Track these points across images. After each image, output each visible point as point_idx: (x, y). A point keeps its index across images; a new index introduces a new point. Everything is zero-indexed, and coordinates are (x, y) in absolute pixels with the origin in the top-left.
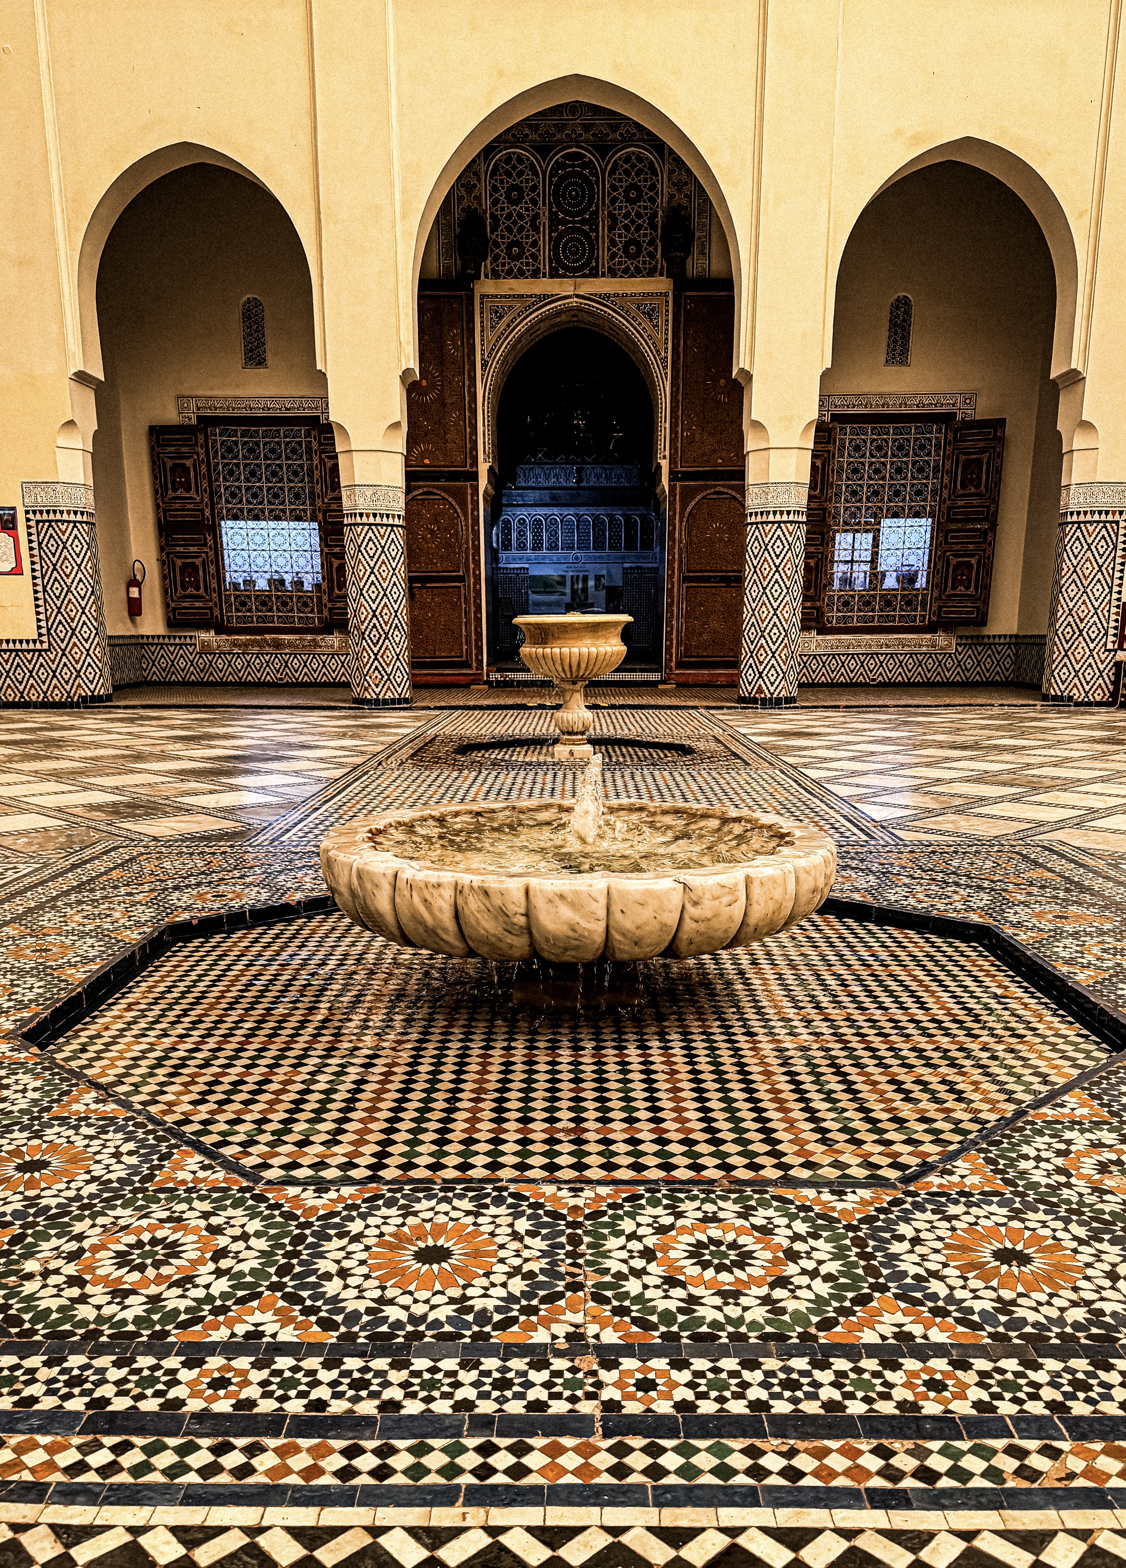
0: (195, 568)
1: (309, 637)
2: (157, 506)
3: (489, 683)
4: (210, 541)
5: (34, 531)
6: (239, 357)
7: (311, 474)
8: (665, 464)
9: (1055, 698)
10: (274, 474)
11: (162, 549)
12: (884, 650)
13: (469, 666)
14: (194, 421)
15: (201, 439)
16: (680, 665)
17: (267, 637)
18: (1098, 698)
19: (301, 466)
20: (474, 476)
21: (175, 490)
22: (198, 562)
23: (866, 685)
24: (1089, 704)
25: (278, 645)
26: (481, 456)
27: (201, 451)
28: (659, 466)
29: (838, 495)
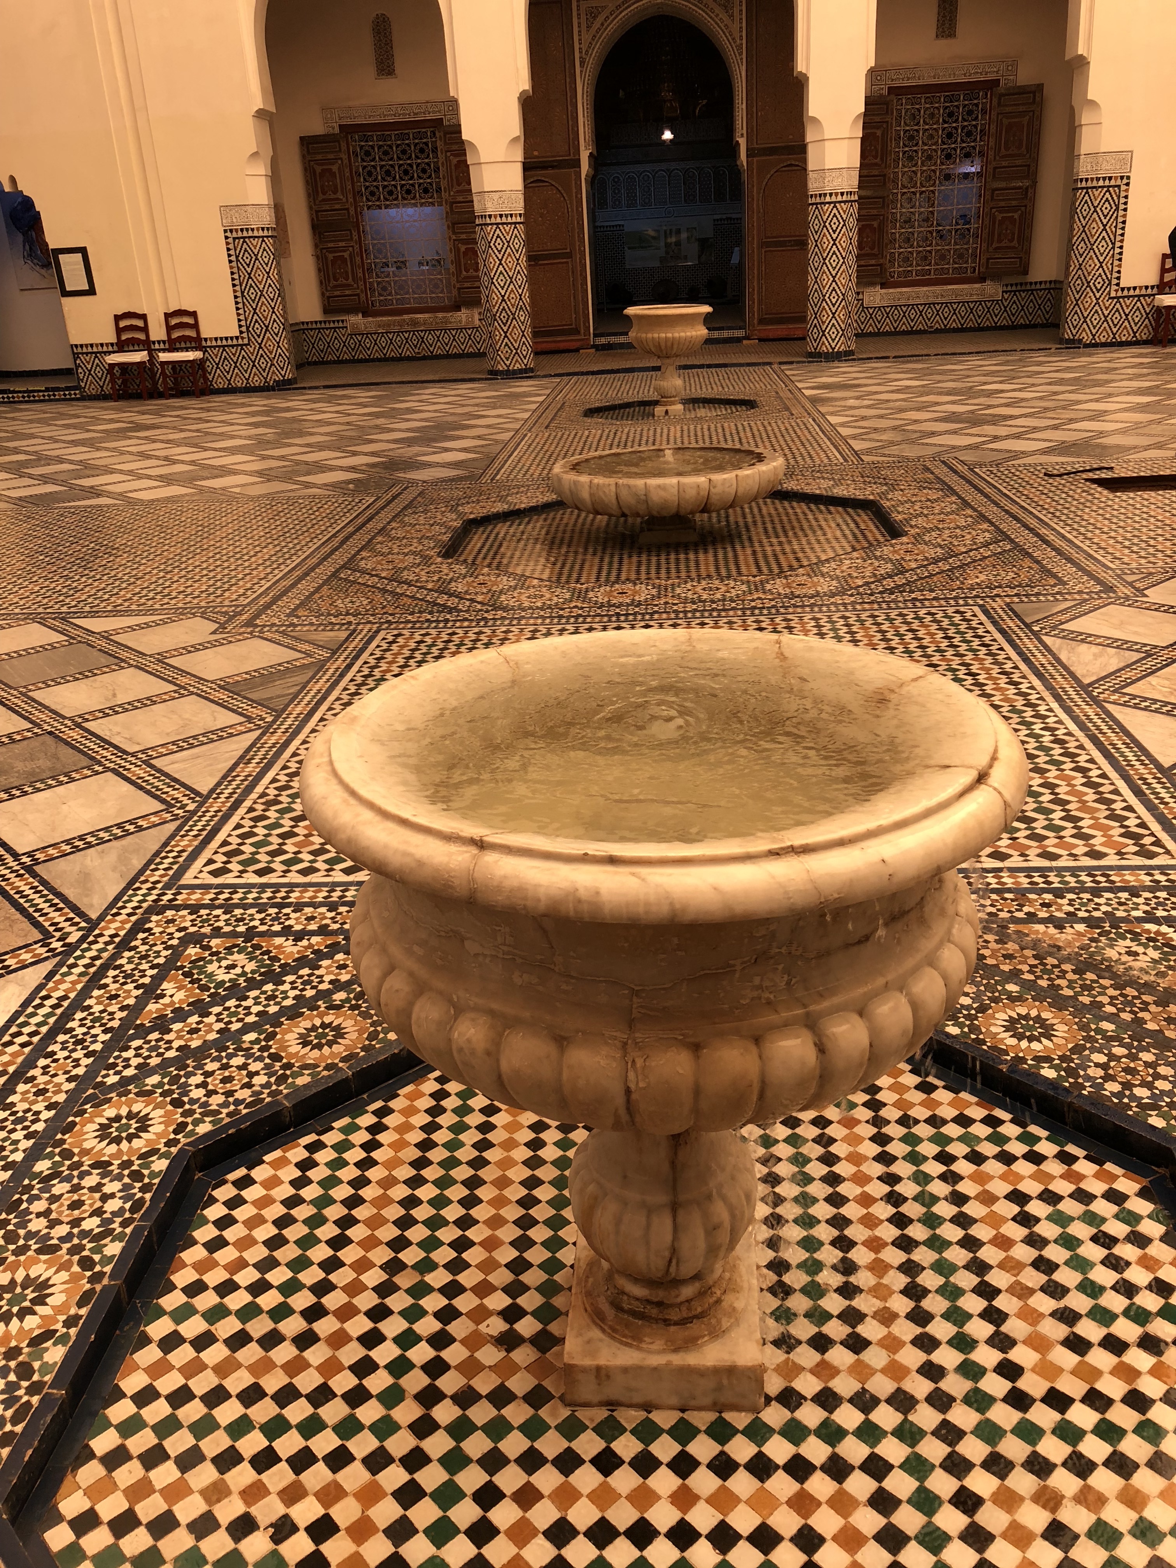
0: (344, 260)
1: (440, 315)
2: (311, 208)
3: (597, 347)
4: (356, 237)
5: (231, 246)
6: (372, 70)
7: (436, 171)
8: (743, 142)
9: (1069, 341)
10: (406, 172)
11: (316, 246)
12: (939, 300)
13: (579, 333)
14: (337, 130)
15: (343, 145)
16: (761, 321)
17: (406, 317)
18: (1103, 340)
19: (428, 164)
20: (577, 163)
21: (324, 193)
22: (346, 255)
23: (924, 332)
24: (1096, 345)
25: (415, 323)
26: (582, 148)
27: (344, 156)
28: (737, 143)
29: (896, 161)
